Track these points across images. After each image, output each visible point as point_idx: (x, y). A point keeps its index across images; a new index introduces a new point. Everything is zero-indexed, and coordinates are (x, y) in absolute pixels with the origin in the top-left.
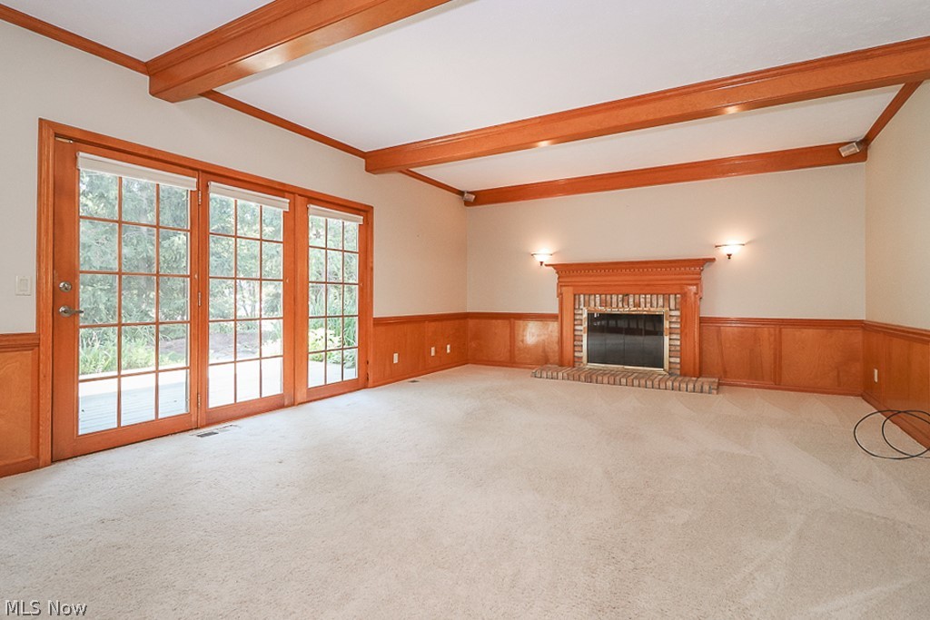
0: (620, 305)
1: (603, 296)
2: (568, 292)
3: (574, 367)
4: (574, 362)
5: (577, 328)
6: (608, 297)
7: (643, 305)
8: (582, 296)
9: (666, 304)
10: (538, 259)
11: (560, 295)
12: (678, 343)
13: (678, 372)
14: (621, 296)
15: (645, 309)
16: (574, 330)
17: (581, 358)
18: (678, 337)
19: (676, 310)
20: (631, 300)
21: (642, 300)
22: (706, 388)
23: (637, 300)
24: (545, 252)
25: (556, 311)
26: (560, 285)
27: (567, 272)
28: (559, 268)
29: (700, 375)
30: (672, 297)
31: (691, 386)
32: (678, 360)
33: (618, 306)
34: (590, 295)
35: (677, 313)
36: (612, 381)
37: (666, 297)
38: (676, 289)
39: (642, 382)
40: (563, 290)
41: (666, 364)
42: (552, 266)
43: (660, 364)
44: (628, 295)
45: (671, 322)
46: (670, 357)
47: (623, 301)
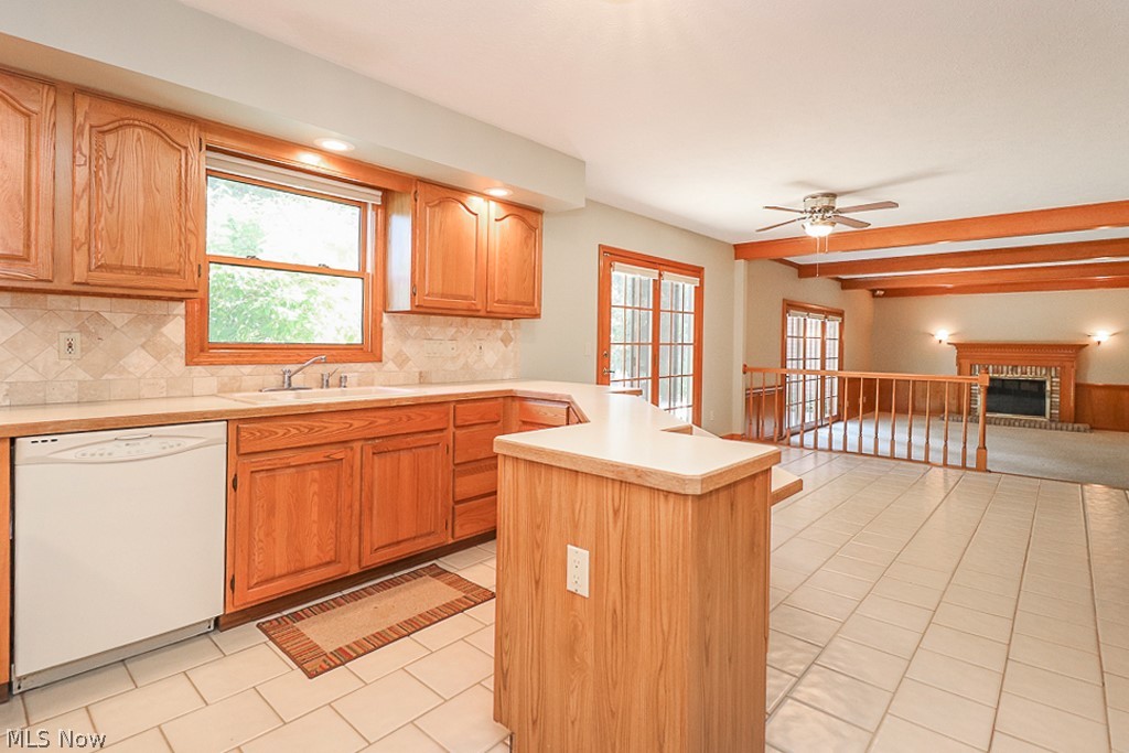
0: (1010, 373)
1: (996, 367)
2: (966, 364)
3: (971, 413)
5: (973, 388)
6: (1000, 367)
7: (1029, 373)
8: (977, 366)
9: (1048, 374)
10: (937, 338)
11: (958, 364)
12: (1058, 400)
13: (1058, 422)
14: (1009, 367)
15: (1029, 376)
16: (971, 389)
17: (978, 408)
18: (1058, 396)
19: (1056, 377)
20: (1019, 370)
21: (1028, 370)
22: (1082, 429)
23: (1024, 370)
24: (944, 334)
26: (958, 358)
27: (967, 351)
28: (958, 346)
29: (1075, 423)
30: (1053, 369)
31: (1070, 428)
32: (1057, 412)
33: (1006, 374)
34: (984, 365)
35: (1058, 380)
36: (1007, 424)
37: (1049, 369)
38: (1056, 364)
39: (1032, 424)
40: (962, 361)
41: (1048, 415)
42: (954, 344)
43: (1043, 414)
44: (1017, 366)
45: (1051, 386)
46: (1051, 409)
47: (1012, 370)
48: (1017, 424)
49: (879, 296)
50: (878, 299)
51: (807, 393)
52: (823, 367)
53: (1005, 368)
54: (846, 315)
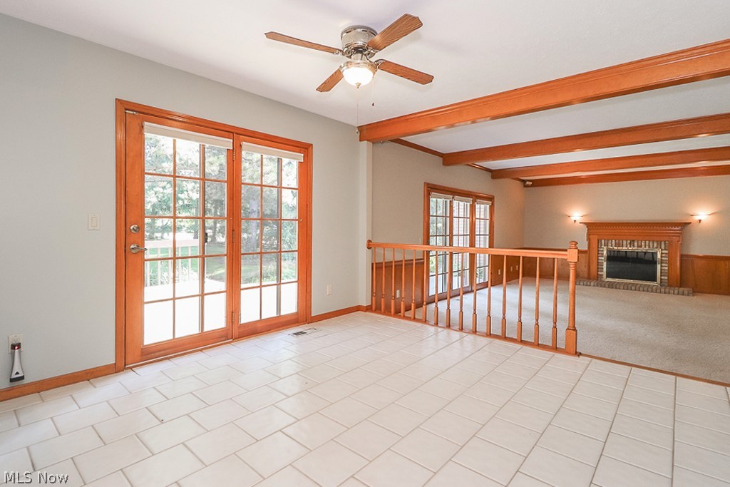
0: (628, 246)
1: (617, 241)
2: (594, 239)
3: (597, 280)
4: (598, 277)
5: (600, 258)
6: (621, 241)
7: (643, 246)
8: (603, 241)
9: (659, 246)
10: (573, 218)
11: (589, 239)
12: (667, 268)
13: (666, 285)
14: (629, 241)
15: (644, 249)
16: (598, 259)
17: (602, 275)
18: (666, 265)
19: (665, 249)
20: (636, 244)
21: (643, 244)
22: (686, 292)
23: (640, 244)
24: (577, 215)
25: (586, 249)
26: (589, 234)
27: (594, 228)
28: (588, 225)
29: (680, 287)
30: (663, 243)
31: (676, 291)
32: (666, 278)
33: (625, 247)
34: (608, 240)
35: (666, 252)
36: (626, 288)
37: (659, 243)
38: (666, 238)
39: (646, 289)
40: (591, 237)
41: (659, 280)
42: (585, 223)
43: (655, 280)
44: (634, 241)
45: (662, 257)
46: (661, 276)
47: (630, 244)
48: (633, 288)
49: (528, 186)
50: (528, 188)
51: (455, 264)
52: (472, 244)
53: (625, 243)
54: (495, 199)
